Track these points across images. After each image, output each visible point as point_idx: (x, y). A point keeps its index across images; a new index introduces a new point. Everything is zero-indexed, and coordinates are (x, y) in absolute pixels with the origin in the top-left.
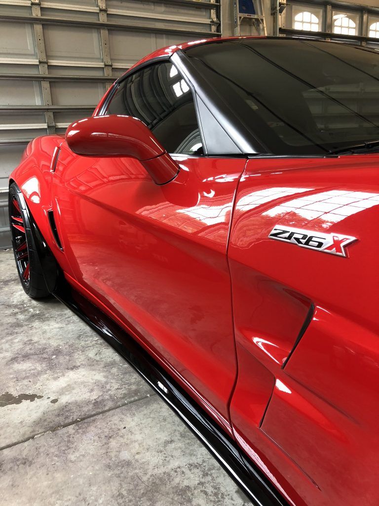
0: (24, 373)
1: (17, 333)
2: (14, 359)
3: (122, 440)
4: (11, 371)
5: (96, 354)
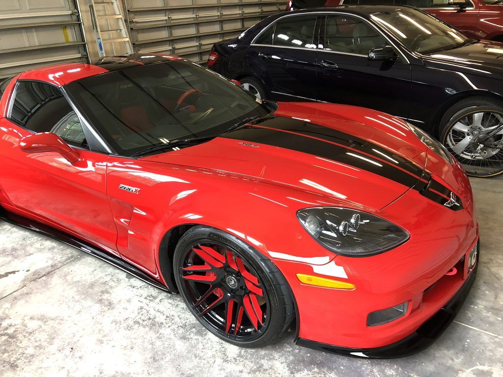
3: (72, 275)
5: (41, 246)
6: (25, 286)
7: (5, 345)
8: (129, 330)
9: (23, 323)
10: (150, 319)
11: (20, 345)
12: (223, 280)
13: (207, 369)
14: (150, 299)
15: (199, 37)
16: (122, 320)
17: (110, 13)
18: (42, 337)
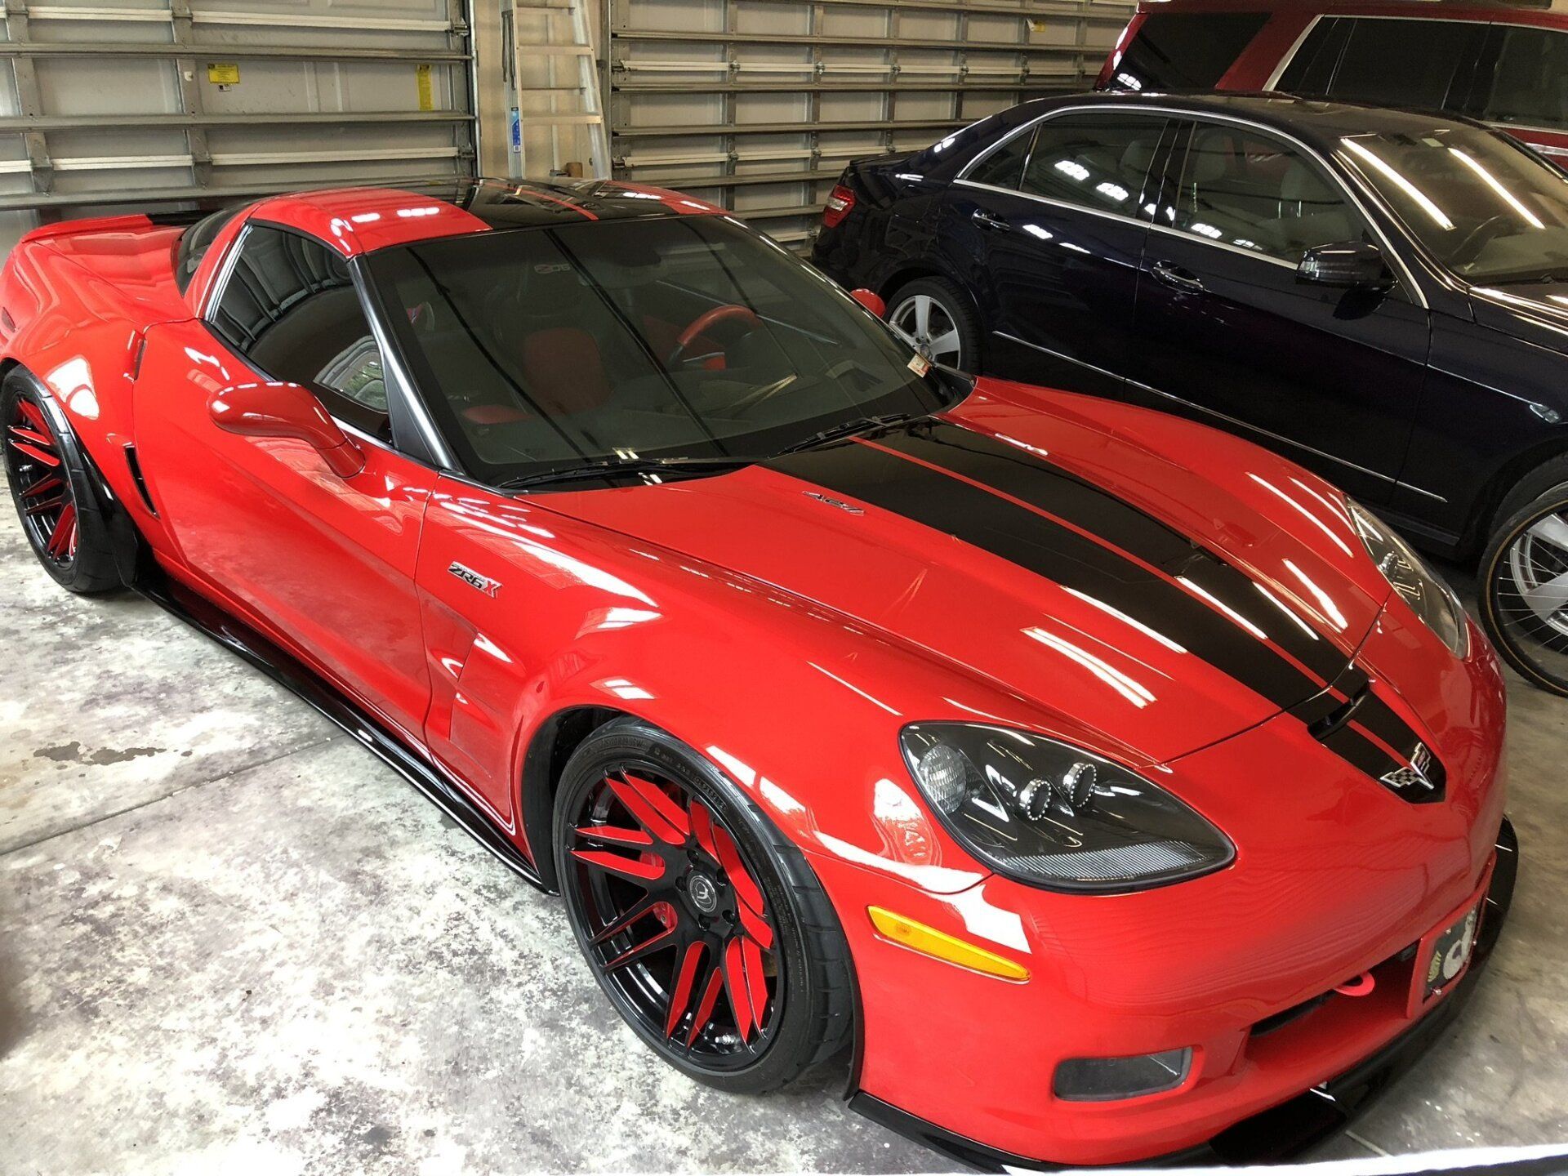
0: (120, 721)
1: (74, 660)
2: (91, 702)
3: (297, 788)
4: (95, 719)
5: (236, 689)
6: (171, 795)
7: (81, 948)
8: (411, 973)
9: (141, 895)
10: (473, 952)
11: (118, 955)
12: (682, 882)
13: (591, 1127)
14: (489, 895)
15: (816, 135)
16: (398, 941)
17: (560, 38)
18: (183, 944)
